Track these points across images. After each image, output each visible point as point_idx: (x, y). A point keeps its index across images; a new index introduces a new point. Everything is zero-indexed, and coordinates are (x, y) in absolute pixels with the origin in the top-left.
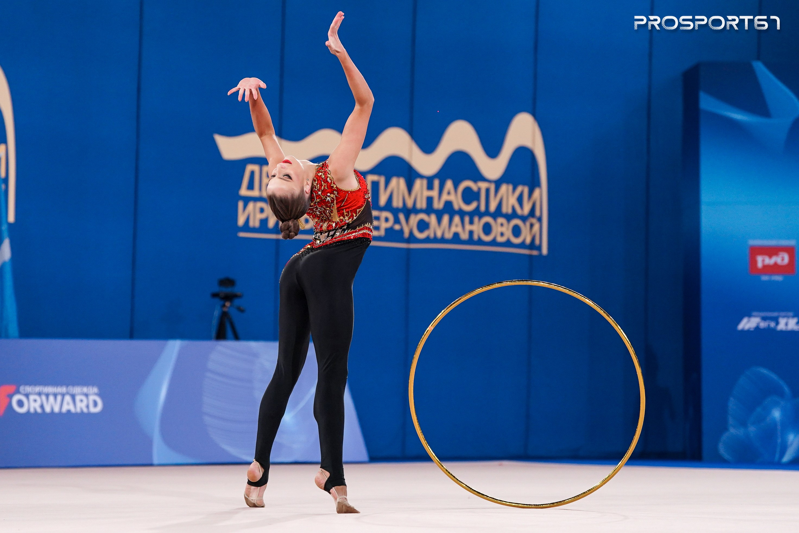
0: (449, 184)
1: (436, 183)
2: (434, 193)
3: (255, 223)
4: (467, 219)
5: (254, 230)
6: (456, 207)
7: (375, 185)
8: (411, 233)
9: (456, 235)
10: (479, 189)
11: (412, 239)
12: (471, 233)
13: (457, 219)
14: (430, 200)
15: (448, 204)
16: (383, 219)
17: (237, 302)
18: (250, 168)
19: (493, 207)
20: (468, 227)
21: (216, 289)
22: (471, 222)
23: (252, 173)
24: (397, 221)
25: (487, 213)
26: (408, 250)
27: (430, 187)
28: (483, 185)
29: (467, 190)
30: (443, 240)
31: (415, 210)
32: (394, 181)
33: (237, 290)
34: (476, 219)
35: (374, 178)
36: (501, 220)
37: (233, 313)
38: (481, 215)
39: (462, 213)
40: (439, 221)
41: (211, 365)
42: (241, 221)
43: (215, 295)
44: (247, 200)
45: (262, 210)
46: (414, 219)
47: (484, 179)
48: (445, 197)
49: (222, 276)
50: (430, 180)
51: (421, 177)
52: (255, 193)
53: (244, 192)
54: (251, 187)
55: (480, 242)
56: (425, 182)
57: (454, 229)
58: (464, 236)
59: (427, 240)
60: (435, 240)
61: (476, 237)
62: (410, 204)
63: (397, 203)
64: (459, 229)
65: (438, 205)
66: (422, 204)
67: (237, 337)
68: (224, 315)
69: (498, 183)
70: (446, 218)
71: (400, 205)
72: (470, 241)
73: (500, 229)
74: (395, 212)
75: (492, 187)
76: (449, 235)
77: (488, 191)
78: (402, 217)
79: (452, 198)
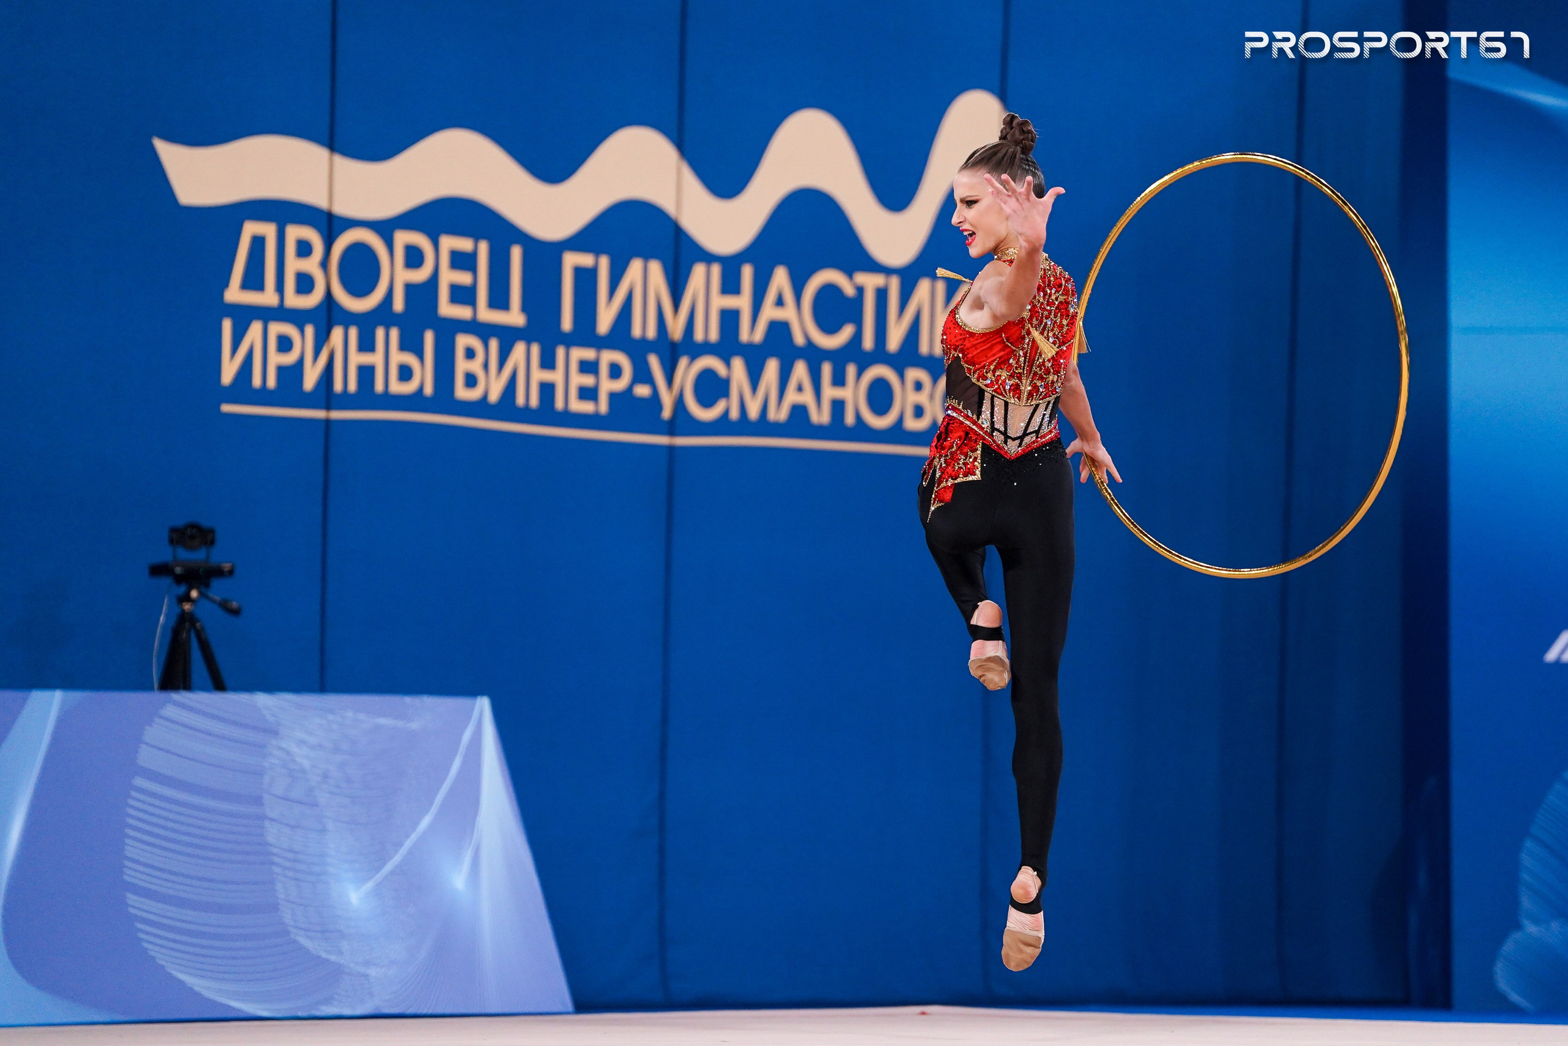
0: (780, 278)
1: (747, 273)
2: (742, 302)
3: (264, 377)
4: (827, 369)
5: (263, 397)
6: (799, 340)
7: (585, 278)
8: (679, 404)
9: (799, 412)
10: (860, 290)
11: (681, 422)
12: (838, 406)
13: (800, 370)
14: (729, 318)
15: (779, 331)
16: (604, 370)
17: (219, 588)
18: (251, 229)
19: (894, 340)
20: (829, 392)
21: (164, 553)
22: (839, 380)
23: (258, 243)
24: (642, 375)
25: (880, 355)
26: (671, 449)
27: (730, 286)
28: (870, 281)
29: (829, 292)
30: (764, 426)
31: (690, 347)
32: (635, 267)
33: (219, 556)
34: (851, 370)
35: (586, 260)
36: (914, 374)
37: (209, 616)
38: (864, 361)
39: (814, 356)
40: (755, 376)
41: (146, 757)
42: (228, 372)
43: (159, 570)
44: (244, 316)
45: (285, 344)
46: (687, 371)
47: (874, 267)
48: (769, 312)
49: (180, 522)
50: (730, 266)
51: (709, 258)
52: (268, 298)
53: (234, 294)
54: (253, 280)
55: (862, 431)
56: (716, 269)
57: (792, 397)
58: (821, 416)
59: (722, 426)
60: (744, 426)
61: (850, 419)
62: (676, 329)
63: (643, 327)
64: (807, 398)
65: (751, 333)
66: (708, 330)
67: (219, 685)
68: (184, 623)
69: (910, 276)
70: (772, 368)
71: (651, 333)
72: (836, 429)
73: (913, 398)
74: (637, 350)
75: (894, 284)
76: (779, 414)
77: (882, 295)
78: (654, 362)
79: (788, 313)
